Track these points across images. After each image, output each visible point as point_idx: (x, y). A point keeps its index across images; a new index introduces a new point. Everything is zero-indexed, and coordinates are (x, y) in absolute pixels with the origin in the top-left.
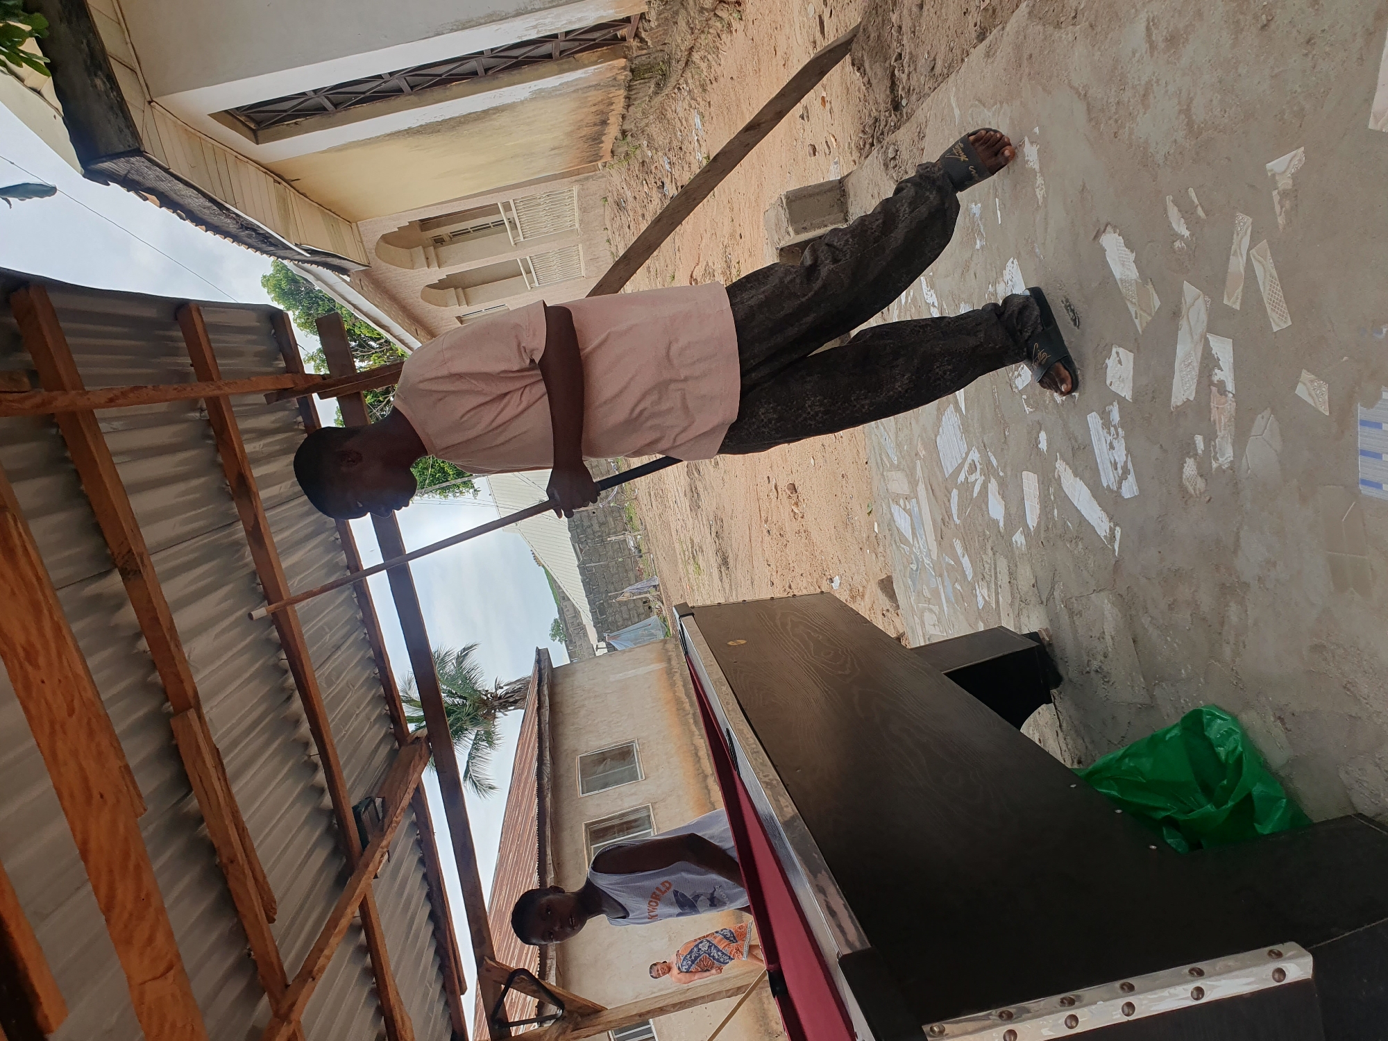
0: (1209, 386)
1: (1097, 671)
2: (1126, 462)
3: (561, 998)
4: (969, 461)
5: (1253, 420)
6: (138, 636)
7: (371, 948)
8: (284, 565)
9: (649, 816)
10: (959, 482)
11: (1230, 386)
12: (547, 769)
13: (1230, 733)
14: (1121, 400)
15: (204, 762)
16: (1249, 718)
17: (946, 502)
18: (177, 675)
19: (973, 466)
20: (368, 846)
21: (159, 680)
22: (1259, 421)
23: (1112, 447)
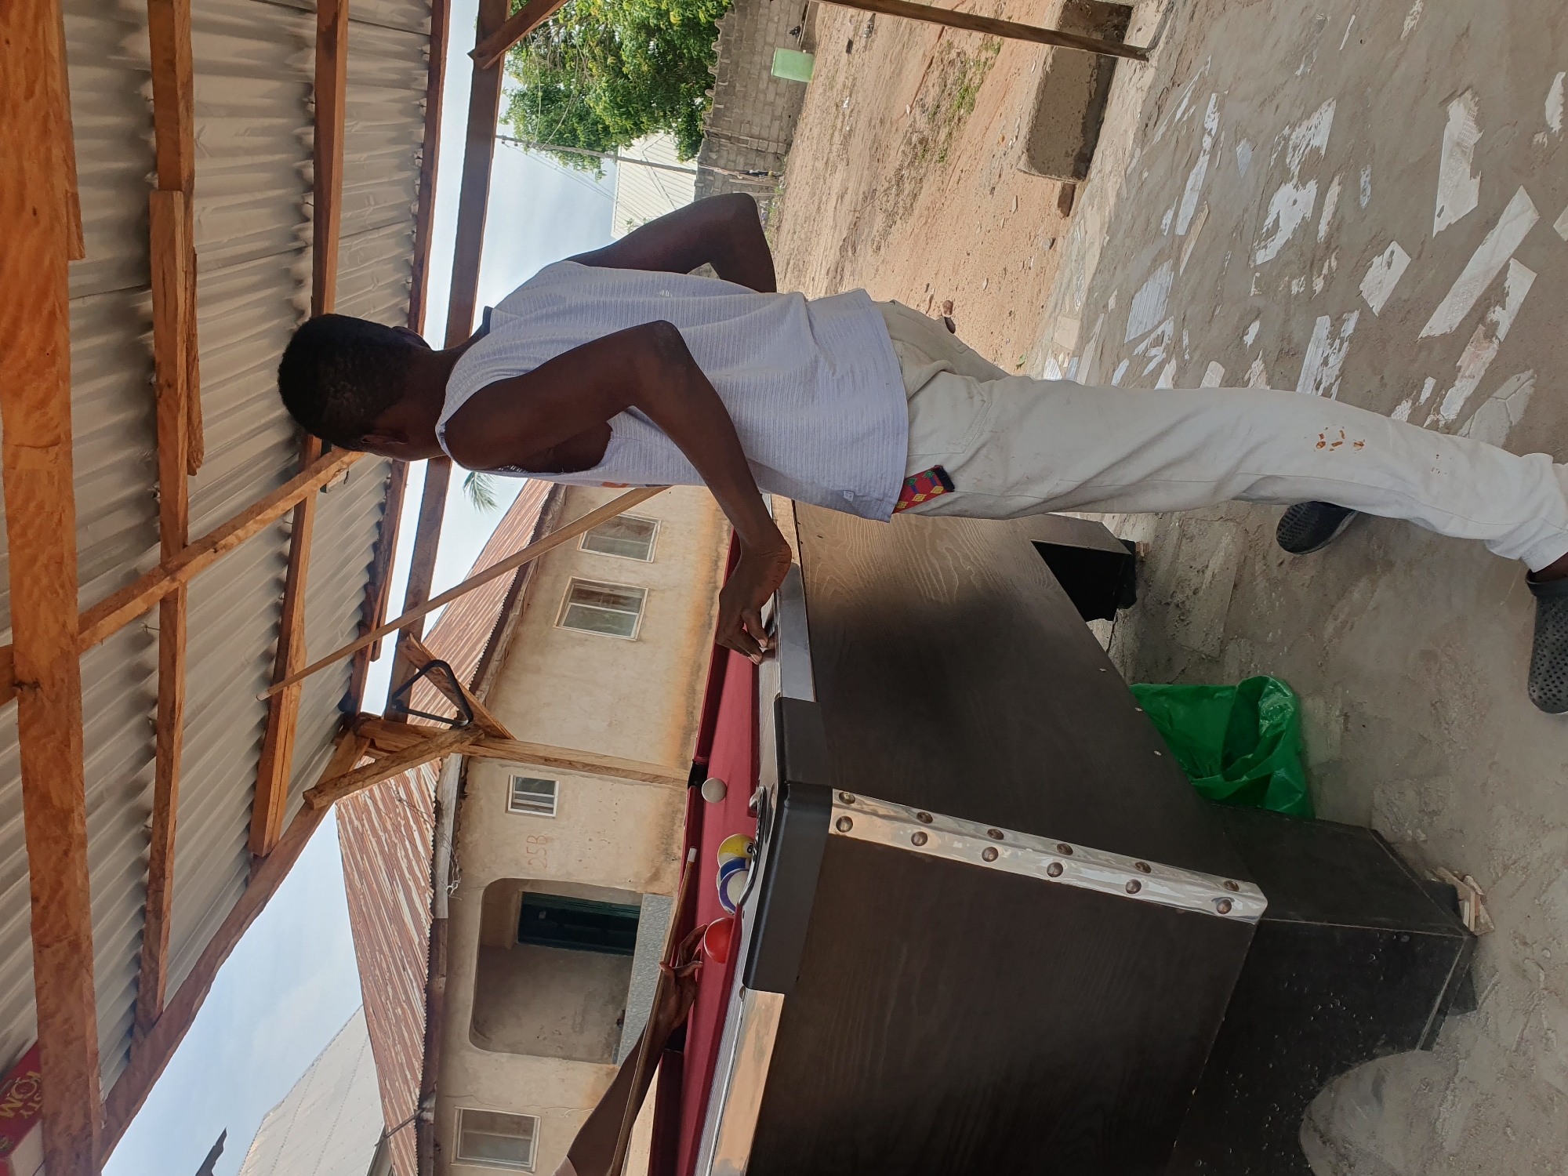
0: (1478, 323)
1: (1177, 606)
2: (1332, 385)
3: (472, 708)
4: (1159, 331)
5: (1505, 379)
6: (145, 76)
7: (291, 561)
8: (348, 99)
9: (641, 600)
10: (1136, 352)
11: (1502, 333)
12: (556, 507)
13: (1282, 709)
14: (1365, 308)
15: (174, 259)
16: (1314, 706)
17: (1110, 371)
18: (177, 144)
19: (1160, 339)
20: (328, 455)
21: (153, 141)
22: (1512, 383)
23: (1325, 363)
